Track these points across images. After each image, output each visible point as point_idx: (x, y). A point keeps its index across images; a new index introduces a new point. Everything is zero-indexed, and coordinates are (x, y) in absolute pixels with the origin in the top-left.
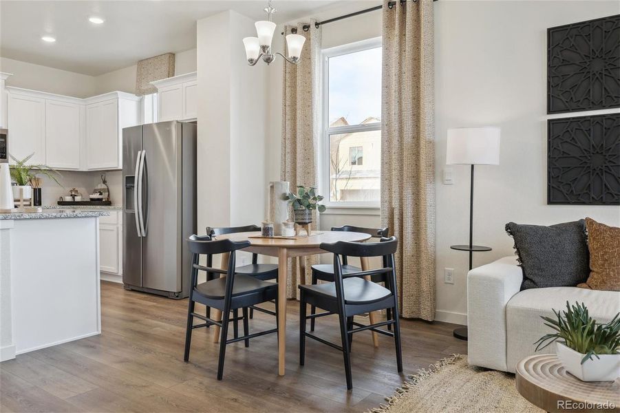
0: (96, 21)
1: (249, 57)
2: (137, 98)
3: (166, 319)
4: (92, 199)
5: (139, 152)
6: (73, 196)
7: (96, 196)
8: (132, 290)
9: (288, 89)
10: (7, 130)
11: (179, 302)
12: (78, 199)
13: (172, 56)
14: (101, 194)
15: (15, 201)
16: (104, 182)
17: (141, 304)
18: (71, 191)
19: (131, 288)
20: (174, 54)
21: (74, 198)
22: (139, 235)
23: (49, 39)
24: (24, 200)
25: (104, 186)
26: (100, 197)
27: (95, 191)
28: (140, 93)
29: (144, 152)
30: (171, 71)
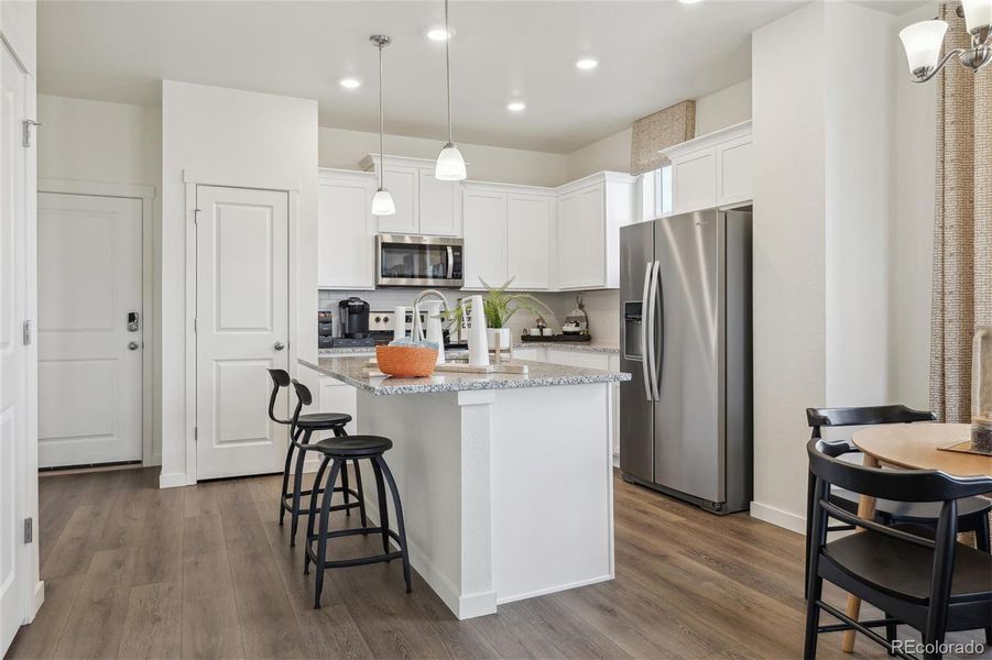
0: (587, 64)
1: (913, 66)
2: (632, 179)
3: (718, 563)
4: (566, 333)
5: (649, 265)
6: (541, 328)
7: (571, 328)
8: (636, 484)
9: (950, 129)
10: (462, 240)
11: (721, 520)
12: (547, 332)
13: (691, 104)
14: (577, 325)
15: (490, 351)
16: (581, 307)
17: (658, 517)
18: (538, 321)
19: (633, 479)
20: (694, 102)
21: (541, 331)
22: (649, 398)
23: (516, 107)
24: (502, 351)
25: (580, 313)
26: (577, 329)
27: (569, 320)
28: (637, 170)
29: (657, 263)
30: (690, 128)
